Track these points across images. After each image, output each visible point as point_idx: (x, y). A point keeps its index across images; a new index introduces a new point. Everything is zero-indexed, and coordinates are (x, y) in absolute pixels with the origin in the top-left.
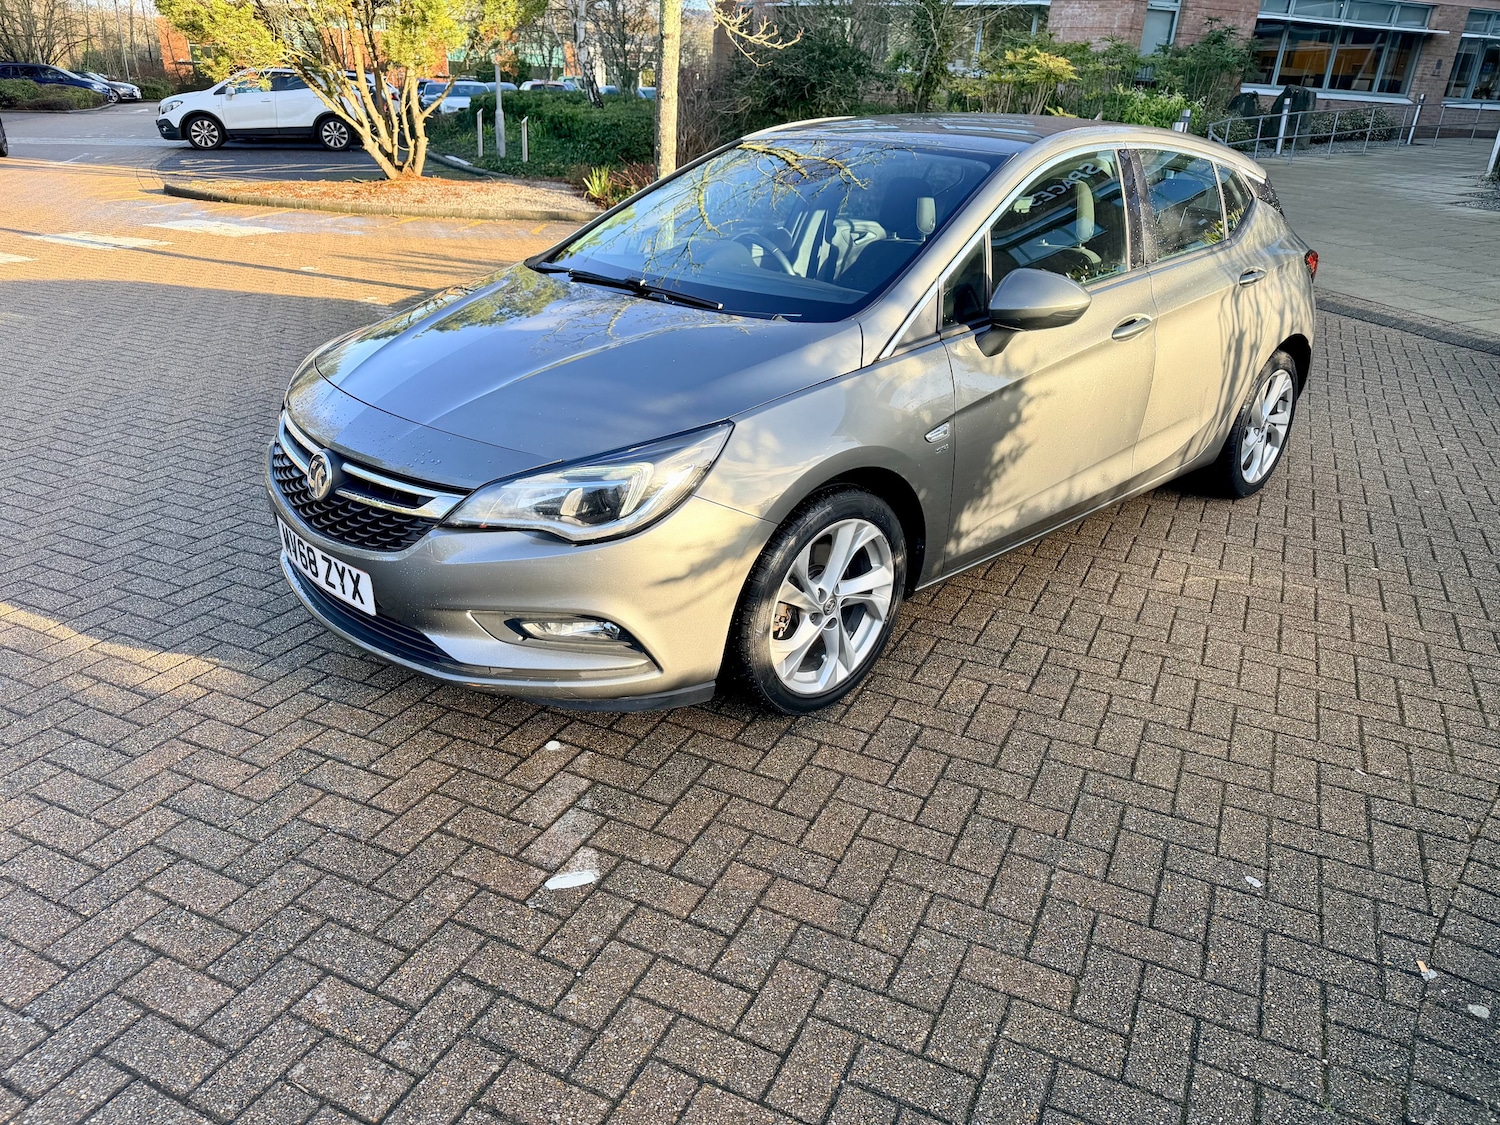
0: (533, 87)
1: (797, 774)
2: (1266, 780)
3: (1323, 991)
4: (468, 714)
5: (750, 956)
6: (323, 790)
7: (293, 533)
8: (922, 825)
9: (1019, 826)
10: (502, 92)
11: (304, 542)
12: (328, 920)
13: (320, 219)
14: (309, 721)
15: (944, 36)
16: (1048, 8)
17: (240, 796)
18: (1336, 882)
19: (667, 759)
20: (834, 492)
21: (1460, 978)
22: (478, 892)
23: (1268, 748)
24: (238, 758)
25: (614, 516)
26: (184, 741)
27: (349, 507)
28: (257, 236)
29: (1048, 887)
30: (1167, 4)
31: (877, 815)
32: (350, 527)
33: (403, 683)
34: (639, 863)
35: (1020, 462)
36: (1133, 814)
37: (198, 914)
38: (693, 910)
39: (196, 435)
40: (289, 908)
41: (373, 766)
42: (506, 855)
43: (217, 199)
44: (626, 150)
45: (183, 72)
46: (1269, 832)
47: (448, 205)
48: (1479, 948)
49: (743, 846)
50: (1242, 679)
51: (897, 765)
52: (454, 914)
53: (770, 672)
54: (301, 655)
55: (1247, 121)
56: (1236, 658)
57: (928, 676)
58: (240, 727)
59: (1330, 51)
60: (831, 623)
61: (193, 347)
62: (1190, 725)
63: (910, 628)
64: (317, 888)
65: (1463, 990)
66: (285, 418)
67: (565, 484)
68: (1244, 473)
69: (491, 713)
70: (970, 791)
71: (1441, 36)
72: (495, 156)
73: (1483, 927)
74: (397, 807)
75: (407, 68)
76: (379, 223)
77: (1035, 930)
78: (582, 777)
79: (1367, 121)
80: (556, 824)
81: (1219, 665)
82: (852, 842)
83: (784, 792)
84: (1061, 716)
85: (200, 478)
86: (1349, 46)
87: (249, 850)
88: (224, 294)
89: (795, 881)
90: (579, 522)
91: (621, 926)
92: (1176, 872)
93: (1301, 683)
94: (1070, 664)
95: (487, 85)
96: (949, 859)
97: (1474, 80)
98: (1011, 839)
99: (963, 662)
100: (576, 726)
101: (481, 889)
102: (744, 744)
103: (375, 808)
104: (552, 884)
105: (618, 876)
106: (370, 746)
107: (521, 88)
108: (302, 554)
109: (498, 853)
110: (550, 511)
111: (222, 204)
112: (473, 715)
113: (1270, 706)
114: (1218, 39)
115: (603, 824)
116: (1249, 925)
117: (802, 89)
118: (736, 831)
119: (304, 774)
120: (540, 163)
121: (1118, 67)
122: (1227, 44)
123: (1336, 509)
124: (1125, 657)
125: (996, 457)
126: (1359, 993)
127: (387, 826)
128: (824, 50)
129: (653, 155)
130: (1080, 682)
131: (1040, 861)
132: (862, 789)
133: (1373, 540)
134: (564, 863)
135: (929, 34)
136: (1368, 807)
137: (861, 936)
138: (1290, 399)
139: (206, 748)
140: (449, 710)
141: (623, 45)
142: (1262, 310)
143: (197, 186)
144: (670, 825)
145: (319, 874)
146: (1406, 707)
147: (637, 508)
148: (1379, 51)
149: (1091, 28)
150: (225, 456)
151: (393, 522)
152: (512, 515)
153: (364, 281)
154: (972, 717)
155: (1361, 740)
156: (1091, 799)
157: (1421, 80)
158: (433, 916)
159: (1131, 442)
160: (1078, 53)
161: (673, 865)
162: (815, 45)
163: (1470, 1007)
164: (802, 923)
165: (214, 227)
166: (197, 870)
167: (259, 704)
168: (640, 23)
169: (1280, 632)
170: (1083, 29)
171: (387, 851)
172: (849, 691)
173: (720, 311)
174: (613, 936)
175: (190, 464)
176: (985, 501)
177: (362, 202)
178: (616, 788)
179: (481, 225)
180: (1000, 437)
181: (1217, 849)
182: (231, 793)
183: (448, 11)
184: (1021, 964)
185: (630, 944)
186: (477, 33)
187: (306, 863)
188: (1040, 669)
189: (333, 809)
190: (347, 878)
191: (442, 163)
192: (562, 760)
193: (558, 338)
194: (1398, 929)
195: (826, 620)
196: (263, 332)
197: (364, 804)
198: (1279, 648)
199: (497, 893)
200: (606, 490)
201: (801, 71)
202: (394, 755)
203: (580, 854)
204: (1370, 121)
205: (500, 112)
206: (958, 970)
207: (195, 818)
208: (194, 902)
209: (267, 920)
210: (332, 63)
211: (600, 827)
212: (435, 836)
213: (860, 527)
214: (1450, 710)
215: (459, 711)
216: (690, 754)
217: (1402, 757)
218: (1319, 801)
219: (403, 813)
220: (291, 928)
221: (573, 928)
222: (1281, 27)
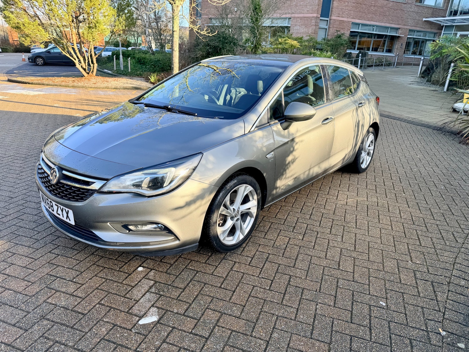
0: (132, 49)
1: (228, 274)
2: (382, 267)
3: (411, 342)
4: (110, 258)
5: (214, 345)
6: (55, 290)
7: (45, 196)
8: (272, 291)
9: (304, 288)
10: (122, 50)
11: (49, 199)
12: (56, 342)
13: (61, 89)
14: (51, 263)
15: (260, 34)
16: (290, 27)
17: (23, 294)
18: (409, 302)
19: (182, 272)
20: (238, 176)
21: (453, 334)
22: (113, 327)
23: (381, 255)
24: (23, 279)
25: (161, 187)
26: (3, 274)
27: (65, 186)
28: (39, 95)
29: (316, 310)
30: (324, 26)
31: (256, 288)
32: (65, 193)
33: (86, 247)
34: (173, 312)
35: (294, 163)
36: (341, 282)
37: (5, 344)
38: (193, 329)
39: (14, 161)
40: (41, 338)
41: (75, 280)
42: (124, 312)
43: (26, 83)
44: (162, 68)
45: (16, 44)
46: (385, 285)
47: (104, 85)
48: (457, 322)
49: (210, 303)
50: (369, 232)
51: (262, 269)
52: (105, 336)
53: (217, 238)
54: (48, 239)
55: (349, 60)
56: (366, 225)
57: (269, 236)
58: (24, 267)
59: (371, 41)
60: (237, 220)
61: (15, 131)
62: (355, 249)
63: (262, 219)
64: (52, 329)
65: (454, 338)
66: (43, 155)
67: (144, 176)
68: (361, 165)
69: (118, 257)
70: (287, 276)
71: (402, 37)
72: (120, 70)
73: (457, 315)
74: (83, 295)
75: (90, 42)
76: (81, 91)
77: (313, 327)
78: (151, 280)
79: (383, 61)
80: (142, 299)
81: (362, 228)
82: (248, 298)
83: (223, 281)
84: (314, 248)
85: (15, 176)
86: (376, 39)
87: (26, 316)
88: (27, 114)
89: (229, 315)
90: (149, 189)
91: (167, 337)
92: (357, 302)
93: (388, 233)
94: (315, 230)
95: (117, 48)
96: (282, 303)
97: (411, 49)
98: (302, 293)
99: (281, 230)
100: (149, 261)
101: (115, 325)
102: (209, 264)
103: (75, 296)
104: (141, 322)
105: (165, 317)
106: (74, 272)
107: (128, 49)
108: (48, 203)
109: (121, 311)
110: (138, 186)
111: (27, 84)
112: (111, 259)
113: (379, 241)
114: (339, 37)
115: (159, 298)
116: (384, 319)
117: (217, 50)
118: (207, 297)
119: (49, 284)
120: (134, 72)
121: (312, 44)
122: (342, 38)
123: (389, 176)
124: (332, 227)
125: (287, 162)
126: (422, 342)
127: (79, 303)
128: (223, 38)
129: (171, 69)
130: (319, 236)
131: (313, 301)
132: (251, 278)
133: (402, 185)
134: (145, 314)
135: (255, 33)
136: (415, 275)
137: (254, 334)
138: (374, 142)
139: (11, 276)
140: (103, 257)
141: (160, 36)
142: (364, 114)
143: (19, 79)
144: (183, 297)
145: (53, 323)
146: (421, 239)
147: (170, 183)
148: (385, 41)
149: (303, 33)
150: (24, 168)
151: (80, 191)
152: (124, 187)
153: (75, 109)
154: (285, 250)
155: (409, 251)
156: (327, 277)
157: (397, 49)
158: (96, 338)
159: (328, 156)
160: (300, 40)
161: (185, 312)
162: (220, 36)
163: (458, 344)
164: (233, 331)
165: (24, 92)
166: (5, 325)
167: (32, 258)
168: (166, 30)
169: (379, 216)
170: (300, 33)
171: (79, 313)
172: (244, 243)
173: (196, 116)
174: (164, 341)
175: (11, 171)
176: (284, 176)
177: (75, 84)
178: (164, 284)
179: (115, 91)
180: (288, 155)
181: (369, 292)
182: (20, 293)
183: (104, 24)
184: (310, 340)
185: (171, 344)
186: (113, 31)
187: (48, 320)
188: (305, 232)
189: (59, 297)
190: (64, 325)
191: (102, 72)
192: (144, 274)
193: (141, 126)
194: (431, 317)
195: (236, 219)
196: (40, 126)
197: (71, 295)
198: (379, 221)
199: (121, 327)
200: (158, 178)
201: (217, 44)
202: (82, 275)
203: (151, 310)
204: (384, 60)
205: (121, 56)
206: (289, 345)
207: (5, 304)
208: (3, 339)
209: (32, 344)
210: (65, 40)
211: (158, 299)
212: (97, 306)
213: (246, 187)
214: (434, 240)
215: (106, 257)
216: (190, 269)
217: (422, 256)
218: (399, 273)
219: (86, 298)
220: (41, 347)
221: (149, 339)
222: (357, 34)
